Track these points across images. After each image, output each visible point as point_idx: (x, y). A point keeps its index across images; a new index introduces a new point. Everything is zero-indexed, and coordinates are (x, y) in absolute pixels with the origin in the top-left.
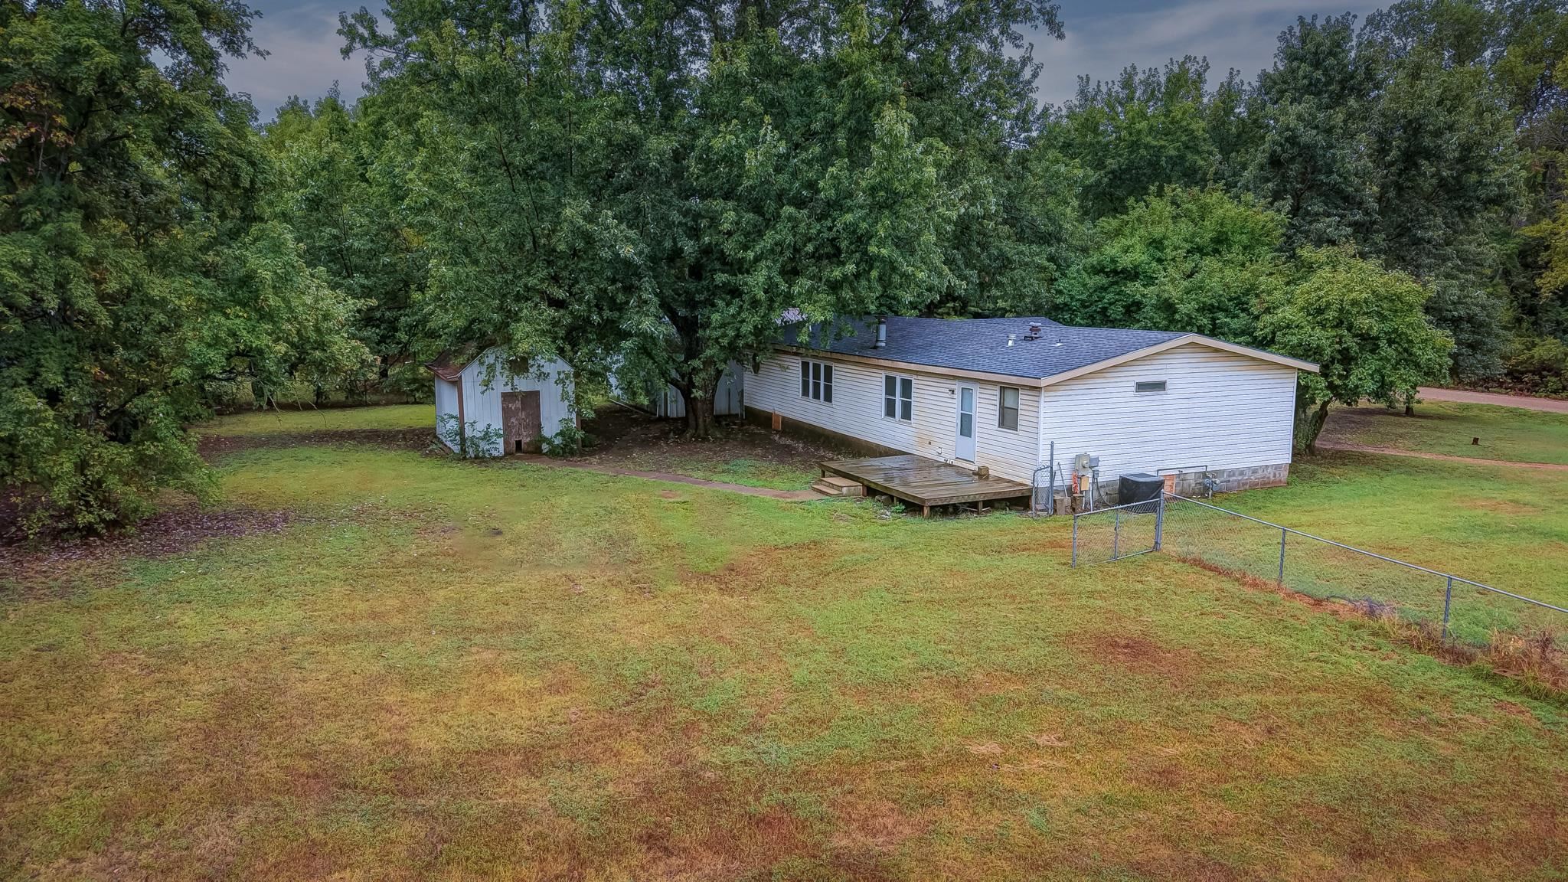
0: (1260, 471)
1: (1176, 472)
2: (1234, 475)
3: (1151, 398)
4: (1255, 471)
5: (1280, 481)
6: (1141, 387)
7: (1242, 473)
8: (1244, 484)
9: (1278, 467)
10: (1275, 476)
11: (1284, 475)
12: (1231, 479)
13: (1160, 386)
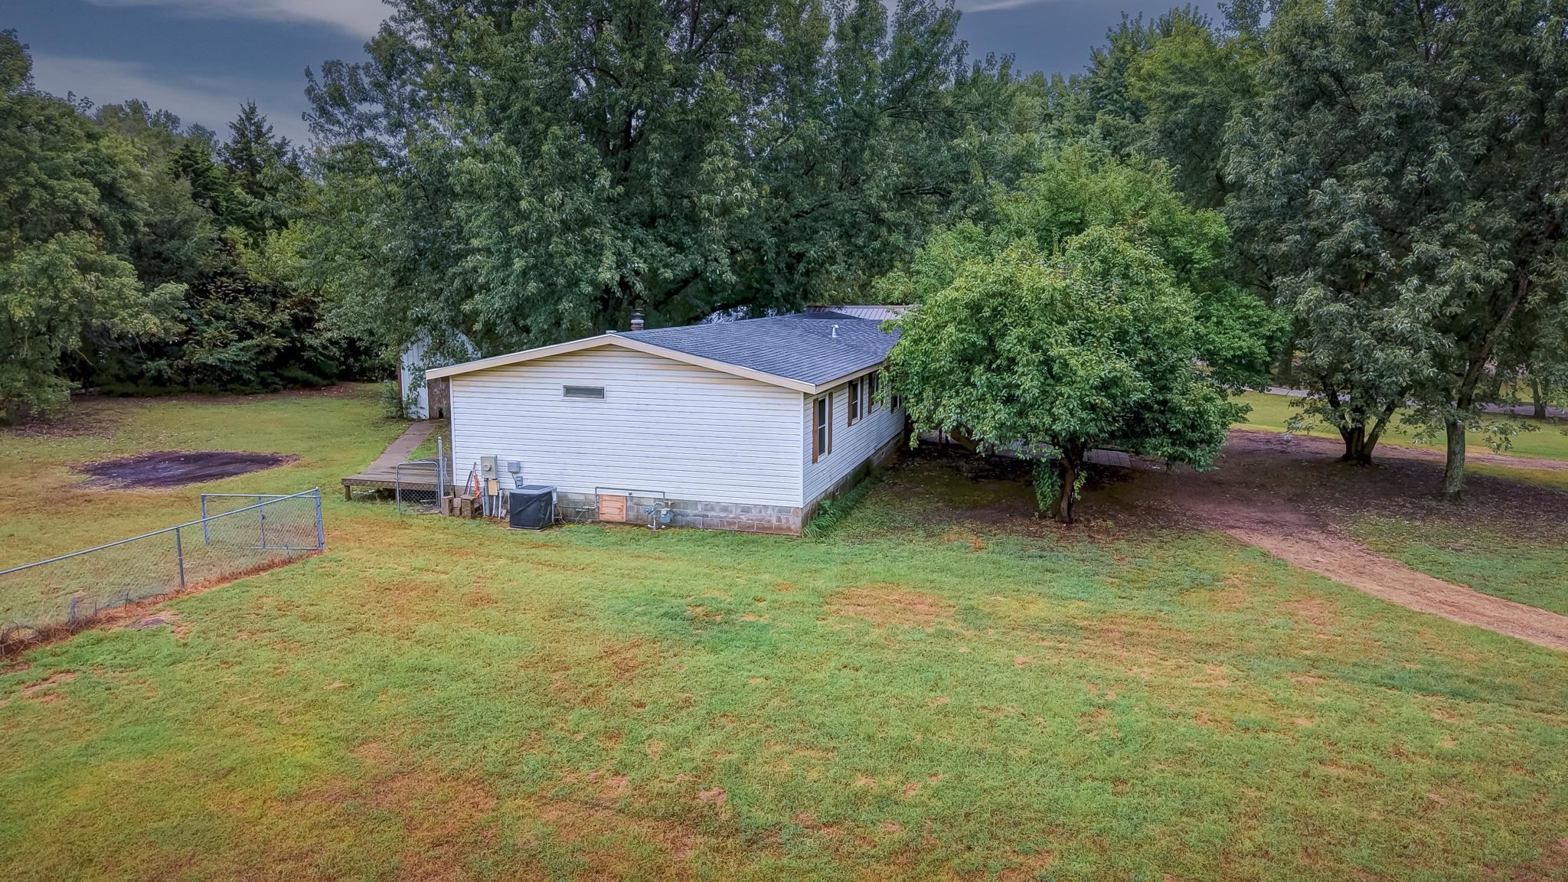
0: (754, 512)
1: (627, 494)
2: (713, 509)
3: (582, 403)
4: (746, 509)
5: (789, 529)
6: (570, 391)
7: (725, 509)
8: (729, 523)
9: (787, 510)
10: (779, 520)
11: (796, 522)
12: (710, 514)
13: (598, 393)
